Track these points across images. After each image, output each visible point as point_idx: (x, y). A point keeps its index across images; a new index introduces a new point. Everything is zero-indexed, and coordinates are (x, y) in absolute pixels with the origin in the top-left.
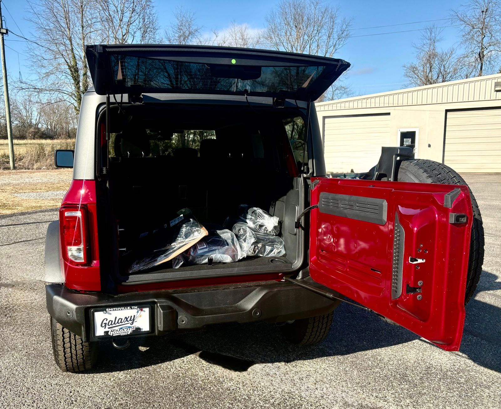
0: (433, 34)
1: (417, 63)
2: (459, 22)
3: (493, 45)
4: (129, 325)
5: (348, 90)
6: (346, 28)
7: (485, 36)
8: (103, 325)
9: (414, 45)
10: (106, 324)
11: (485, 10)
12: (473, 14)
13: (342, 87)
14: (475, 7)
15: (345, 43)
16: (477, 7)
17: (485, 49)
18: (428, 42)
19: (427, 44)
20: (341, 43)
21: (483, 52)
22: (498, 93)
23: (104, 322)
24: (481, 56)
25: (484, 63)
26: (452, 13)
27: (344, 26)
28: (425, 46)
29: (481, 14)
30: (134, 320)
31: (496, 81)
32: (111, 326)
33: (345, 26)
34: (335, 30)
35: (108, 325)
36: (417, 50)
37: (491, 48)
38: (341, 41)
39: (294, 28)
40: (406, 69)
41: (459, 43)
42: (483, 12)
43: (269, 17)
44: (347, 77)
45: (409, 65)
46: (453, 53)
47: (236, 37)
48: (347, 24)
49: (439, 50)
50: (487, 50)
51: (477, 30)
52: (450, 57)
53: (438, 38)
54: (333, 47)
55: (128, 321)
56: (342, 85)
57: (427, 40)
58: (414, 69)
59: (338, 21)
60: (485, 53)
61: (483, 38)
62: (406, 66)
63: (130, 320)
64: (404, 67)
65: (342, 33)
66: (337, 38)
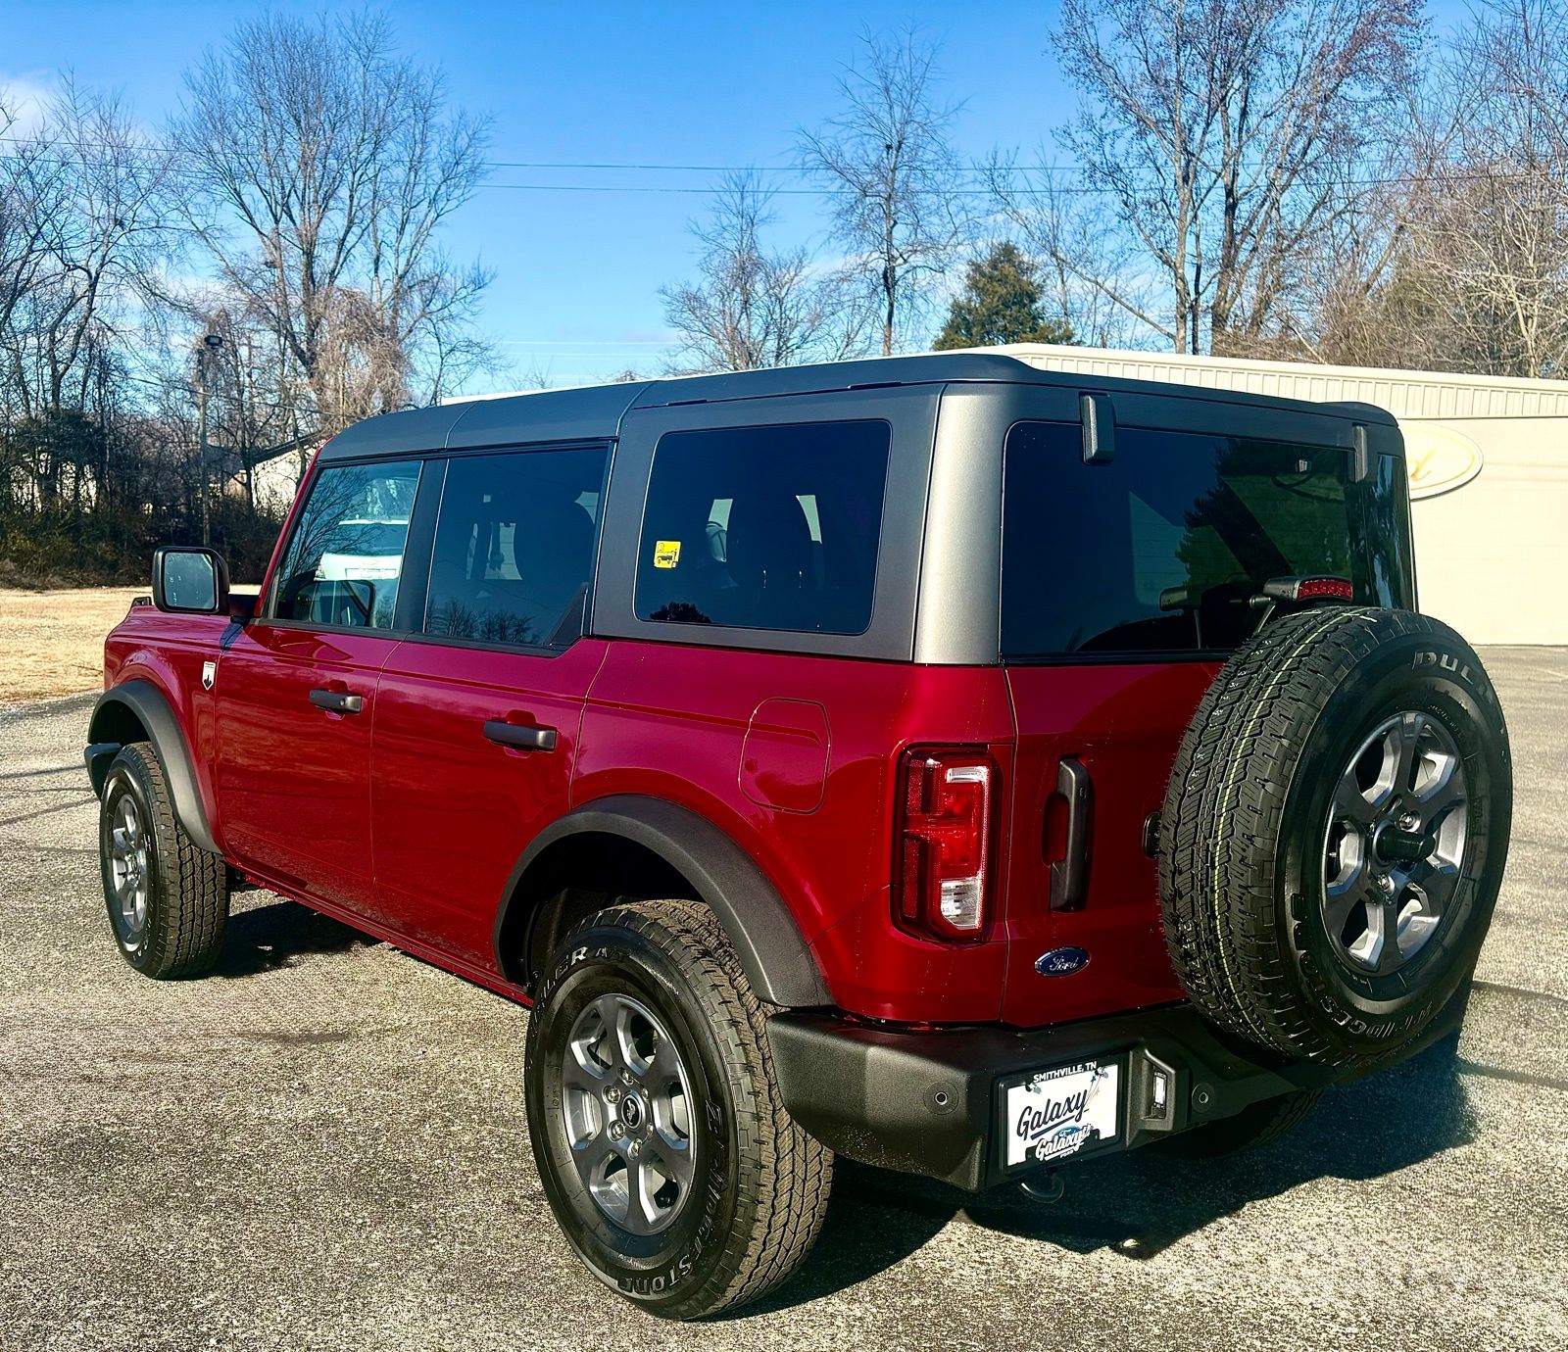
0: (749, 200)
1: (703, 284)
2: (823, 172)
3: (921, 252)
4: (1072, 1123)
5: (492, 354)
6: (469, 146)
7: (895, 223)
8: (1023, 1128)
9: (695, 228)
10: (1026, 1123)
11: (895, 144)
12: (863, 151)
13: (470, 344)
14: (866, 130)
15: (467, 196)
16: (872, 132)
17: (900, 261)
18: (735, 221)
19: (733, 227)
20: (454, 195)
21: (893, 269)
23: (1024, 1120)
24: (889, 281)
25: (895, 304)
26: (803, 140)
27: (463, 141)
28: (725, 234)
29: (885, 155)
30: (1083, 1105)
32: (1037, 1130)
33: (467, 140)
34: (434, 148)
35: (1033, 1129)
36: (706, 244)
37: (916, 259)
38: (456, 187)
39: (291, 126)
40: (668, 299)
41: (825, 237)
42: (889, 147)
43: (198, 74)
45: (677, 289)
46: (805, 263)
47: (80, 133)
48: (470, 132)
49: (766, 252)
50: (906, 266)
51: (876, 200)
53: (763, 213)
54: (425, 204)
55: (1071, 1111)
56: (472, 338)
57: (731, 217)
58: (692, 302)
59: (442, 118)
60: (899, 272)
61: (892, 228)
62: (669, 292)
63: (1076, 1107)
64: (664, 292)
65: (457, 163)
66: (438, 177)
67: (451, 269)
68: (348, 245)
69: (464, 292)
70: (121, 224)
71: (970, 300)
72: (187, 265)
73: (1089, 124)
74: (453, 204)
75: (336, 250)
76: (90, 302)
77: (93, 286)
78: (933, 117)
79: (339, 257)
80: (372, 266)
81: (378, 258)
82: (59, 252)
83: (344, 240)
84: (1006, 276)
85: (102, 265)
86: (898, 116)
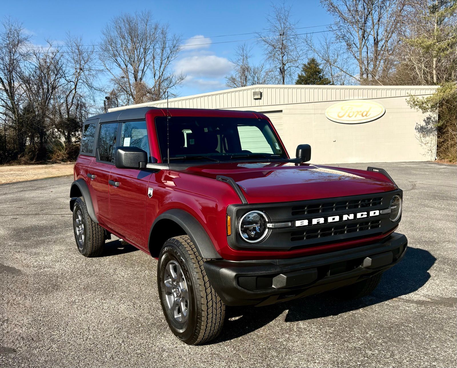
0: (245, 52)
2: (263, 43)
7: (284, 55)
11: (282, 34)
12: (274, 37)
15: (176, 56)
16: (276, 31)
19: (241, 59)
20: (173, 56)
22: (256, 101)
24: (283, 71)
28: (239, 61)
29: (280, 37)
31: (254, 91)
38: (174, 54)
41: (265, 60)
43: (105, 31)
44: (181, 86)
45: (229, 77)
46: (264, 67)
48: (176, 39)
49: (251, 65)
51: (278, 49)
52: (261, 71)
53: (249, 55)
57: (240, 57)
58: (233, 80)
60: (285, 68)
61: (283, 56)
65: (173, 48)
66: (169, 52)
67: (175, 75)
68: (144, 71)
69: (178, 81)
70: (82, 70)
71: (302, 74)
72: (98, 79)
73: (336, 24)
74: (173, 58)
75: (141, 73)
76: (75, 90)
77: (76, 86)
78: (292, 26)
79: (142, 74)
80: (153, 76)
81: (155, 74)
82: (65, 78)
83: (143, 70)
84: (312, 67)
85: (78, 80)
86: (282, 26)
